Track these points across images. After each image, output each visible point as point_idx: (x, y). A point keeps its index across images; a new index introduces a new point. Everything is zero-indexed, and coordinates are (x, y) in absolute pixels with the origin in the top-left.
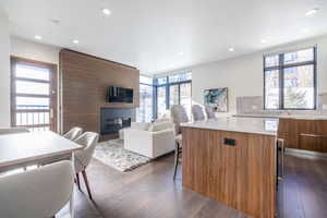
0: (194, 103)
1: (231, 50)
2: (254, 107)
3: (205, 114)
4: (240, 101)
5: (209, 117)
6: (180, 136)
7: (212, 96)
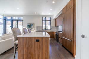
0: (24, 27)
1: (35, 13)
2: (41, 29)
3: (28, 31)
4: (37, 27)
5: (29, 32)
6: (17, 41)
7: (30, 26)
